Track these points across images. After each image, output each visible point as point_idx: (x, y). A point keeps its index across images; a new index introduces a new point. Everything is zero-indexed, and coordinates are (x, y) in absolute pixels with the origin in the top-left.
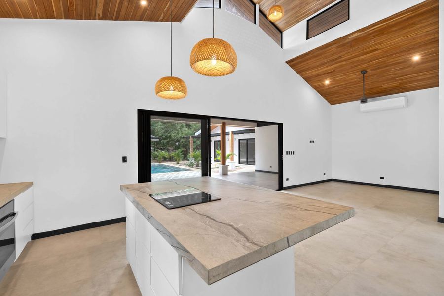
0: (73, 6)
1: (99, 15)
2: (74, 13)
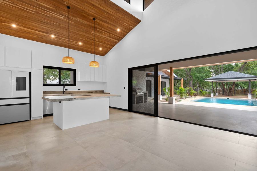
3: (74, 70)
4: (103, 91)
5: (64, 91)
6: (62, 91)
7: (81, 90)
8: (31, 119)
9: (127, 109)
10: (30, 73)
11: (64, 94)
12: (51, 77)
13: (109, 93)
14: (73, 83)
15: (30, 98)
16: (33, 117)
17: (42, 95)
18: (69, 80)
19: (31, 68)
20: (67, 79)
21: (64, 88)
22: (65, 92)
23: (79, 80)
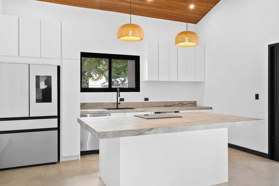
3: (136, 59)
4: (195, 102)
5: (118, 104)
6: (114, 103)
7: (150, 101)
8: (61, 161)
9: (266, 151)
10: (59, 67)
11: (117, 108)
12: (94, 75)
13: (211, 108)
14: (133, 86)
15: (58, 117)
16: (63, 156)
17: (79, 110)
18: (121, 79)
19: (60, 57)
20: (118, 77)
21: (118, 96)
22: (120, 104)
23: (147, 80)
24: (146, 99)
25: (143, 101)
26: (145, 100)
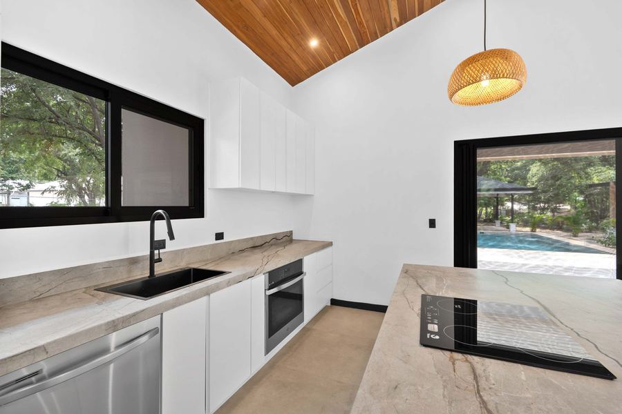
0: (363, 26)
1: (395, 20)
2: (367, 35)
4: (291, 233)
5: (153, 261)
6: (134, 260)
7: (227, 239)
22: (158, 258)
24: (219, 236)
25: (213, 241)
26: (216, 239)
